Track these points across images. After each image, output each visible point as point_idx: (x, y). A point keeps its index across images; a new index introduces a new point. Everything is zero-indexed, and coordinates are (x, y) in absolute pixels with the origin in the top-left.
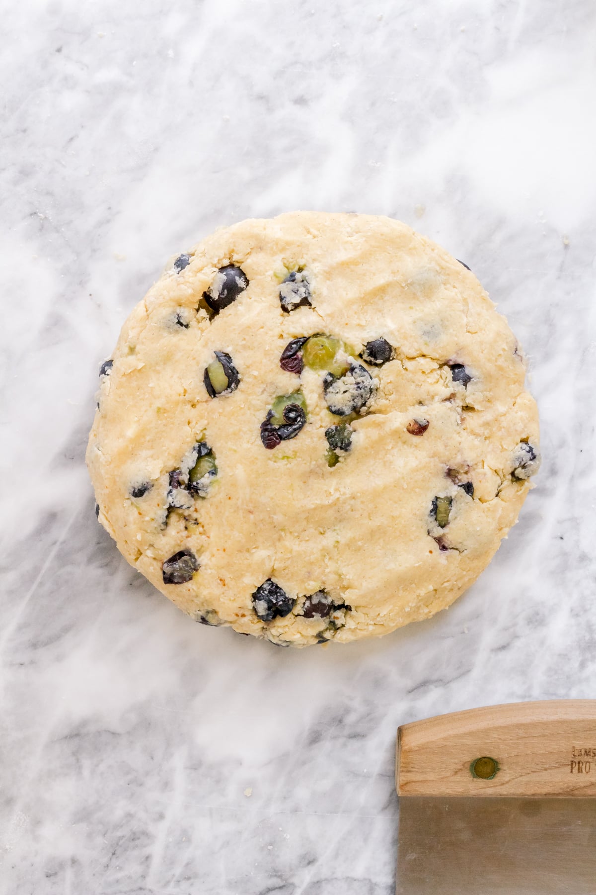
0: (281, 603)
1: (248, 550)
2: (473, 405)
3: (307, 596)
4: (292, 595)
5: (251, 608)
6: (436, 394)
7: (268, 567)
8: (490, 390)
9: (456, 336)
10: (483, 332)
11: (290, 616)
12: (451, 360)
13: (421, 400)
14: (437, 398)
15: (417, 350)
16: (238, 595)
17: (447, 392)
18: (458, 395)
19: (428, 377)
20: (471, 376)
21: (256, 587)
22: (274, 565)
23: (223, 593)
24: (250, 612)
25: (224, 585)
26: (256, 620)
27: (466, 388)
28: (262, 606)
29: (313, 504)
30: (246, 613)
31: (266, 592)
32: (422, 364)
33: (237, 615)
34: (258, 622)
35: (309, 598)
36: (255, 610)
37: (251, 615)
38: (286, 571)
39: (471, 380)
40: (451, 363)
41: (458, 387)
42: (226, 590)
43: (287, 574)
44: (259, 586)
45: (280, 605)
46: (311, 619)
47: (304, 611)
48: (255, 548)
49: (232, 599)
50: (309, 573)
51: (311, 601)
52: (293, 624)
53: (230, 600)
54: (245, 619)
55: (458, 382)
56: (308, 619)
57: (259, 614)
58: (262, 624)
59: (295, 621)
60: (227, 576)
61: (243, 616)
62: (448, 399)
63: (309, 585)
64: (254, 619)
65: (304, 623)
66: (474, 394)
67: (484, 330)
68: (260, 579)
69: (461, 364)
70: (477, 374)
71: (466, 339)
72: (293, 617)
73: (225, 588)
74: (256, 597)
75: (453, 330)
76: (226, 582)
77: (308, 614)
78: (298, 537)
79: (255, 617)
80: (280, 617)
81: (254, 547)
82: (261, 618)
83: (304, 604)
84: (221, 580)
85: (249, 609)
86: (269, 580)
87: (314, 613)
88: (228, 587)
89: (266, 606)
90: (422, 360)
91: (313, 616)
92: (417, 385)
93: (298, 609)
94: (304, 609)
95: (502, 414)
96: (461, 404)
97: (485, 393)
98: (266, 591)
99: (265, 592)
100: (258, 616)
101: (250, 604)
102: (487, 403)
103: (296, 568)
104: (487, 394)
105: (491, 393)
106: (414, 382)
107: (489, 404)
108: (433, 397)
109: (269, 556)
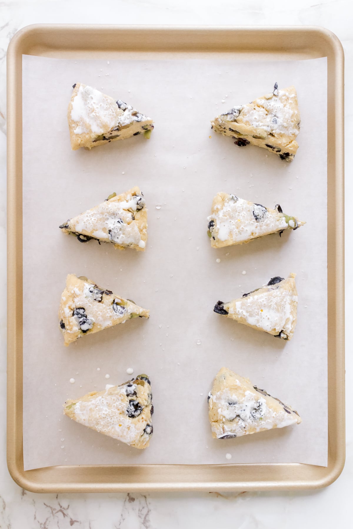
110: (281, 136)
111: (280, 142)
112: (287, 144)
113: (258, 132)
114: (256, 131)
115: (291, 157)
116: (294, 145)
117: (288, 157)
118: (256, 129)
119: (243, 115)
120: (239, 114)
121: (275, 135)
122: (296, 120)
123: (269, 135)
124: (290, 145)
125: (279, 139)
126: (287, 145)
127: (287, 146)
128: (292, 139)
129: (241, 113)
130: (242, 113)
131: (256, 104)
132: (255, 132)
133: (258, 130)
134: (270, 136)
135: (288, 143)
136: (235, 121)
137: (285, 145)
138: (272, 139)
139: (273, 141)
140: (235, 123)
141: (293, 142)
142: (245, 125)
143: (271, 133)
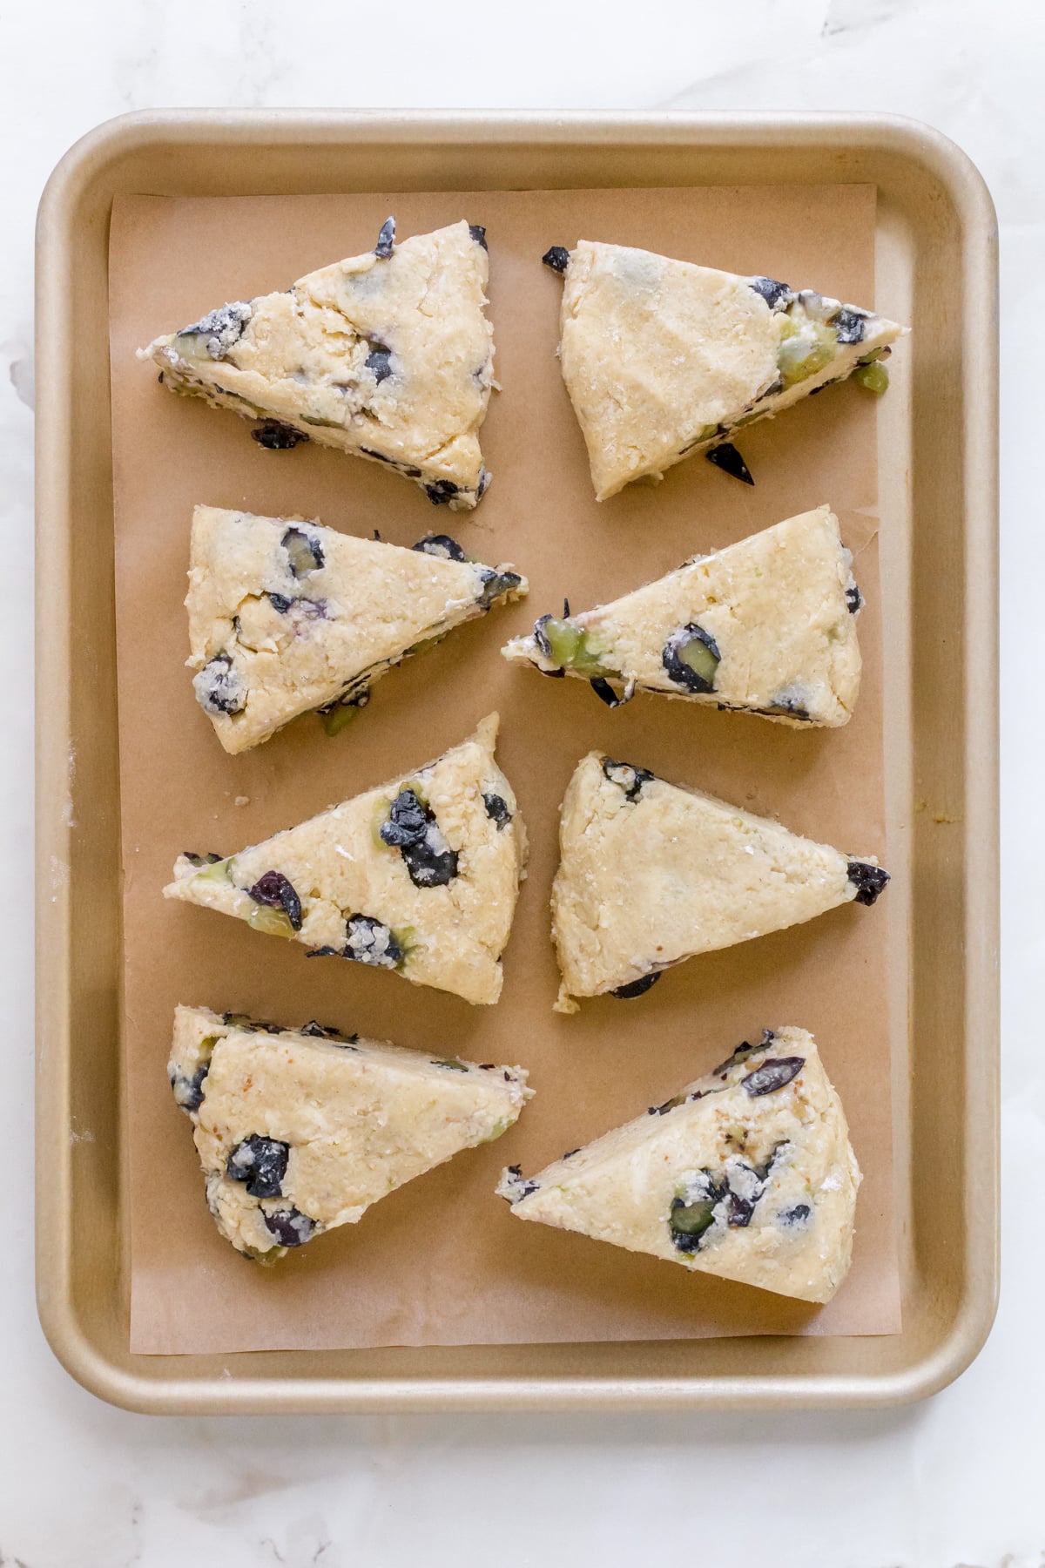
0: (265, 1180)
1: (308, 1096)
2: (378, 413)
3: (296, 1207)
4: (287, 1186)
5: (236, 1143)
6: (330, 372)
7: (304, 1134)
8: (413, 404)
9: (399, 306)
10: (441, 320)
11: (254, 1199)
12: (375, 335)
13: (303, 367)
14: (327, 376)
15: (329, 296)
16: (242, 1117)
17: (345, 374)
18: (362, 387)
19: (328, 342)
20: (393, 371)
21: (268, 1133)
22: (312, 1141)
23: (233, 1095)
24: (229, 1144)
25: (245, 1090)
26: (223, 1157)
27: (377, 384)
28: (246, 1156)
29: (424, 1148)
30: (225, 1139)
31: (267, 1153)
32: (327, 318)
33: (215, 1130)
34: (222, 1161)
35: (295, 1213)
36: (235, 1150)
37: (226, 1146)
38: (313, 1163)
39: (392, 376)
40: (375, 339)
41: (368, 376)
42: (239, 1096)
43: (310, 1167)
44: (271, 1138)
45: (261, 1181)
46: (268, 1231)
47: (273, 1217)
48: (319, 1103)
49: (233, 1111)
50: (328, 1195)
51: (291, 1219)
52: (246, 1208)
53: (230, 1110)
54: (216, 1142)
55: (370, 369)
56: (266, 1227)
57: (233, 1158)
58: (223, 1167)
59: (251, 1209)
60: (259, 1085)
61: (220, 1138)
62: (344, 386)
63: (312, 1203)
64: (222, 1153)
65: (256, 1223)
66: (385, 398)
67: (444, 319)
68: (282, 1133)
69: (388, 346)
70: (402, 371)
71: (409, 315)
72: (256, 1203)
73: (242, 1094)
74: (255, 1141)
75: (399, 297)
76: (250, 1090)
77: (272, 1224)
78: (368, 1153)
79: (226, 1154)
80: (245, 1187)
81: (320, 1101)
82: (230, 1164)
83: (283, 1211)
84: (249, 1081)
85: (232, 1141)
86: (287, 1146)
87: (278, 1231)
88: (246, 1097)
89: (250, 1162)
90: (331, 314)
91: (273, 1232)
92: (306, 344)
93: (271, 1207)
94: (276, 1216)
95: (416, 448)
96: (361, 402)
97: (403, 403)
98: (270, 1150)
99: (267, 1151)
100: (230, 1158)
101: (238, 1139)
102: (401, 420)
103: (324, 1174)
104: (405, 406)
105: (412, 409)
106: (303, 337)
107: (402, 424)
108: (322, 373)
109: (319, 1127)
110: (406, 420)
111: (401, 444)
112: (431, 450)
113: (310, 403)
114: (305, 400)
115: (465, 494)
116: (463, 455)
117: (454, 495)
118: (304, 392)
119: (256, 337)
120: (241, 332)
121: (380, 417)
122: (463, 358)
123: (357, 413)
124: (444, 454)
125: (396, 431)
126: (432, 454)
127: (432, 458)
128: (451, 431)
129: (248, 327)
130: (251, 330)
131: (306, 296)
132: (300, 403)
133: (313, 398)
134: (360, 420)
135: (433, 446)
136: (226, 358)
137: (423, 454)
138: (371, 432)
139: (371, 436)
140: (227, 369)
141: (456, 443)
142: (264, 375)
143: (364, 410)
